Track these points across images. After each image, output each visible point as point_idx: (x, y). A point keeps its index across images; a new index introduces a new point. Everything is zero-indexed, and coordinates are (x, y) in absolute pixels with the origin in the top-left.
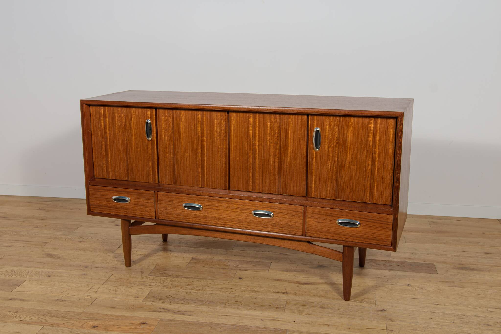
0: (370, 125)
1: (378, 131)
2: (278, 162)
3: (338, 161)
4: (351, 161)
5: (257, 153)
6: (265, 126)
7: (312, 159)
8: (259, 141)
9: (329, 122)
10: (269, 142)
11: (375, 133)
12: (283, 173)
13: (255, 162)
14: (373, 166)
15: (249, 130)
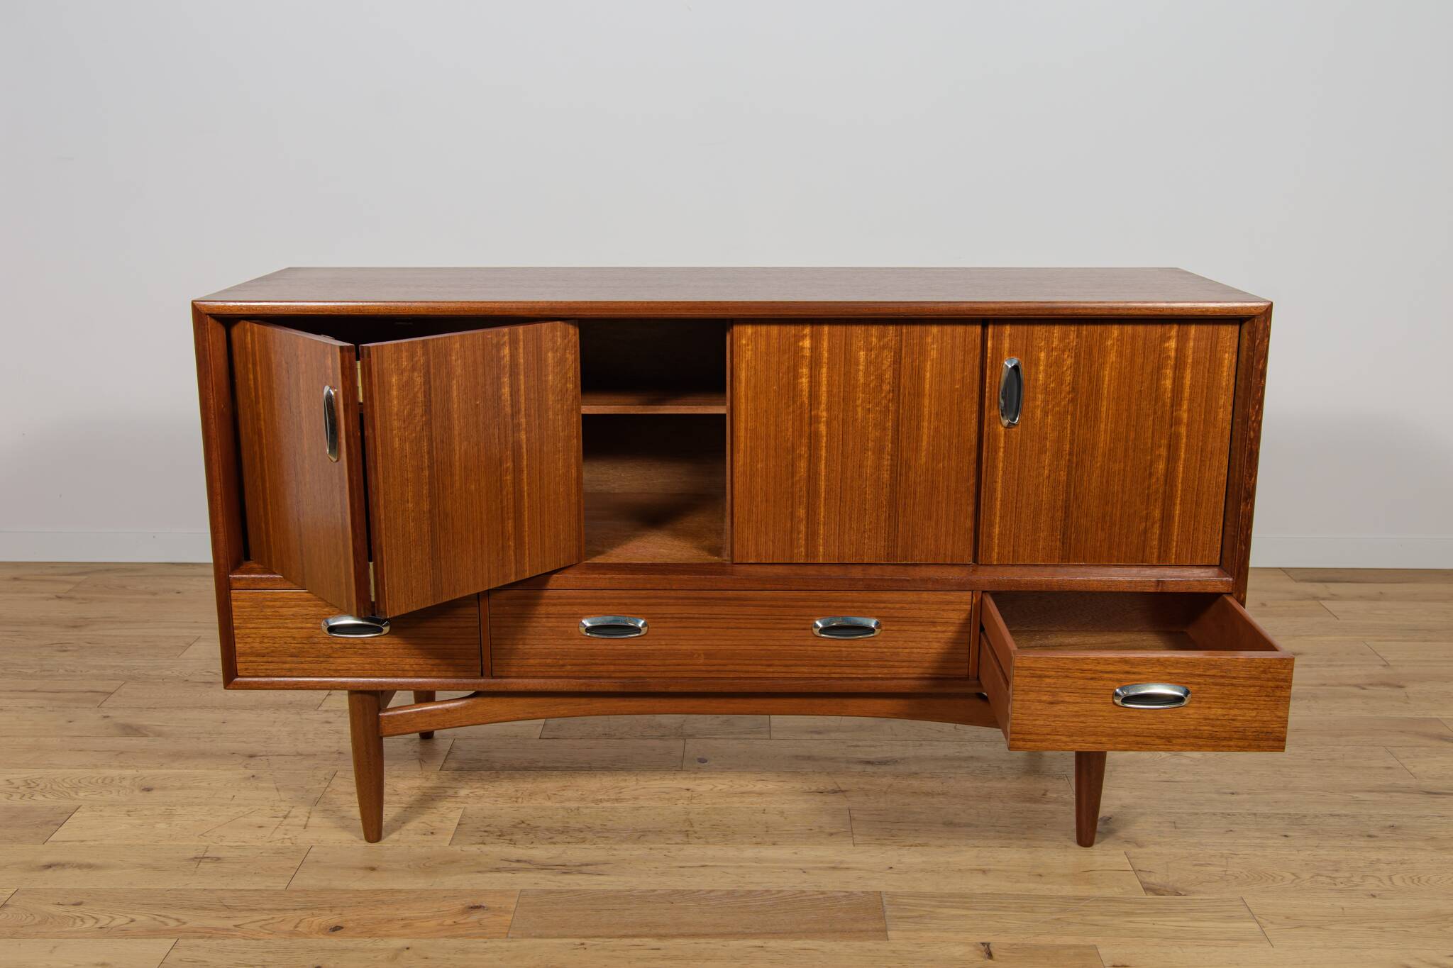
0: (1167, 345)
1: (1190, 361)
2: (889, 468)
3: (1070, 454)
4: (1110, 450)
5: (824, 445)
6: (850, 360)
7: (996, 451)
8: (829, 409)
9: (1049, 341)
10: (863, 408)
11: (1179, 366)
12: (905, 498)
13: (817, 473)
14: (1172, 459)
15: (797, 376)
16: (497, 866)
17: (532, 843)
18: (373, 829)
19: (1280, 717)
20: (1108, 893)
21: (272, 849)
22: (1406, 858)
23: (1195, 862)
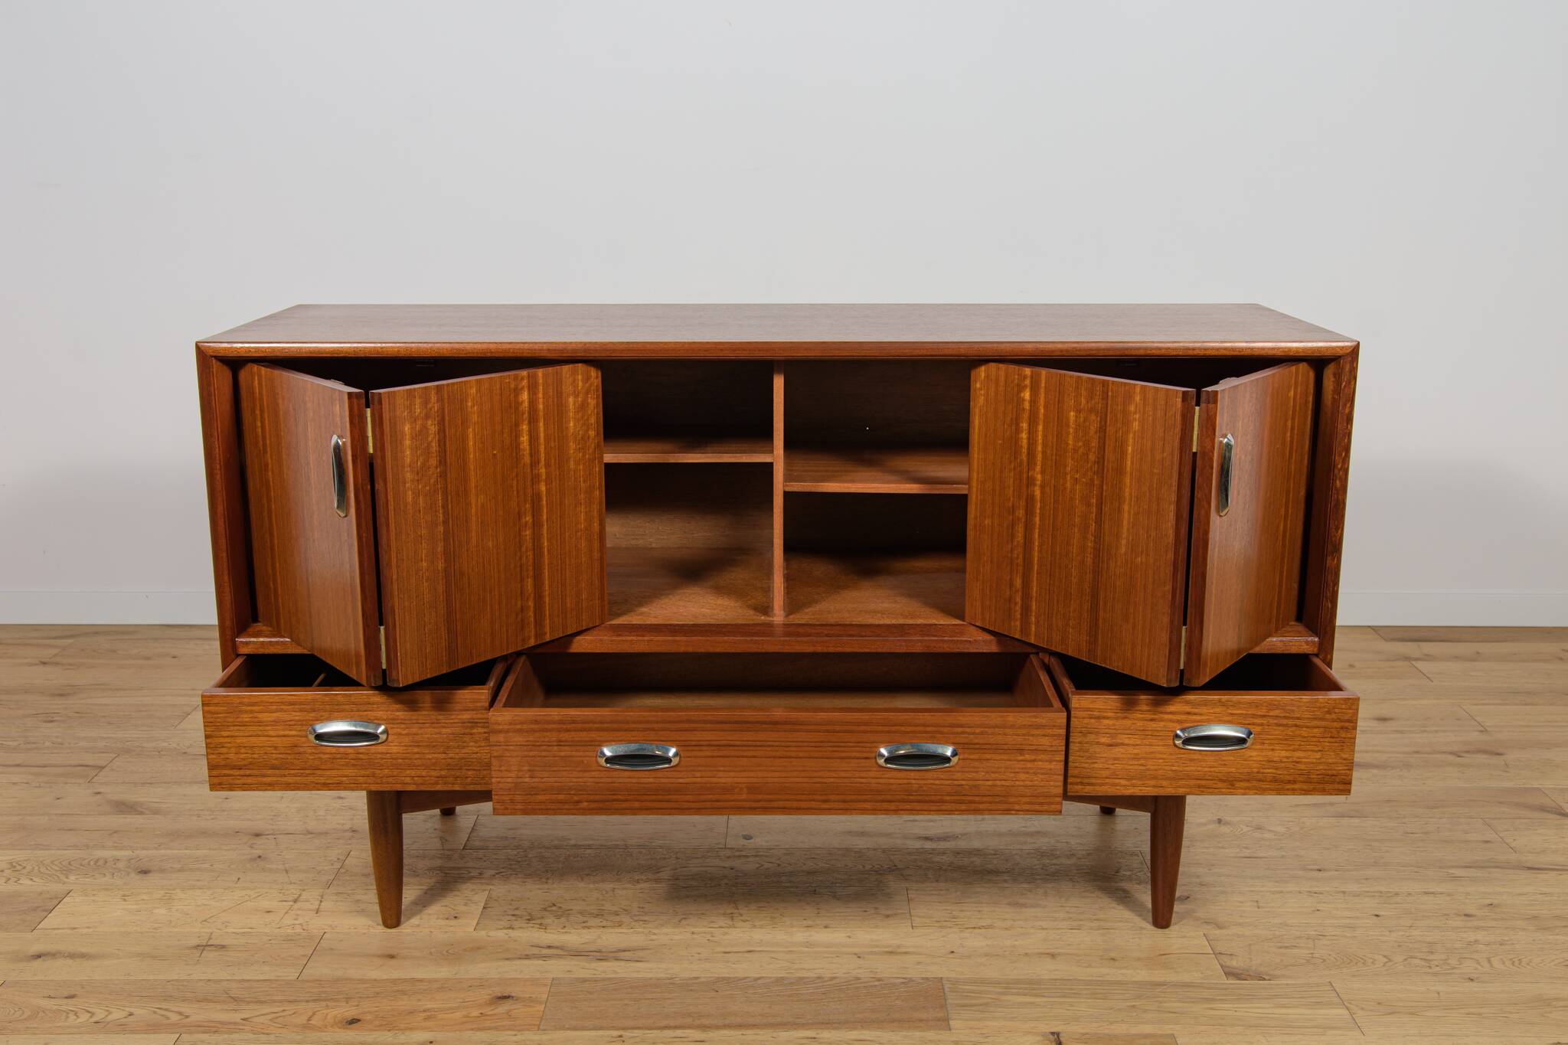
16: (527, 953)
17: (565, 927)
18: (392, 916)
19: (1345, 759)
20: (1186, 978)
21: (281, 936)
22: (1506, 938)
23: (1280, 944)
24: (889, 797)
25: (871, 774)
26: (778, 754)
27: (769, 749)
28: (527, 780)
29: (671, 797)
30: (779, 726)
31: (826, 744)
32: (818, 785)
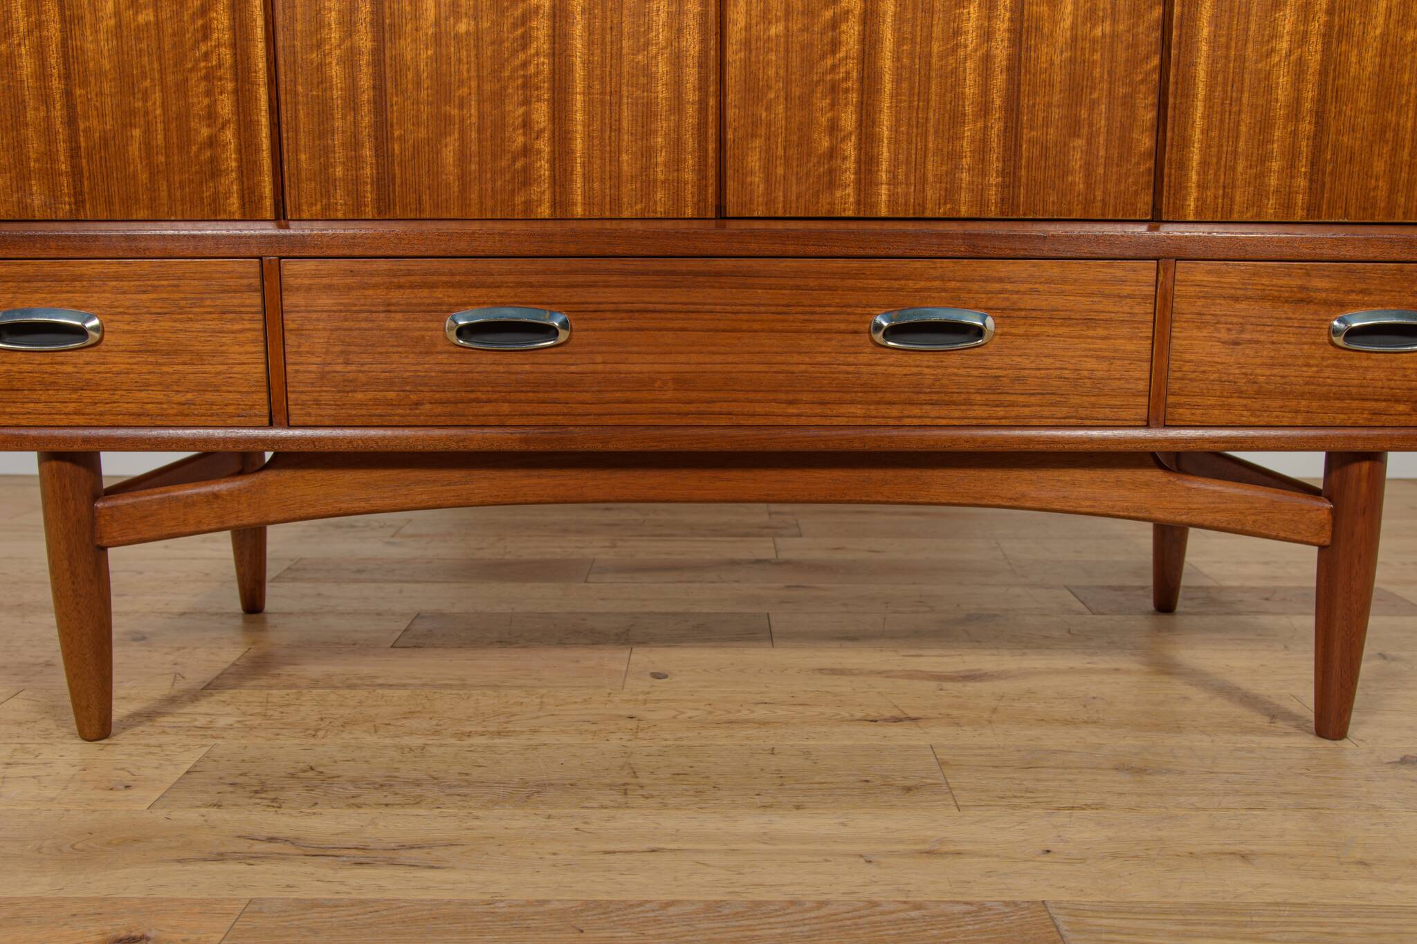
24: (888, 397)
25: (864, 358)
26: (721, 325)
27: (706, 316)
28: (339, 368)
29: (555, 395)
30: (723, 279)
31: (794, 309)
32: (781, 376)
